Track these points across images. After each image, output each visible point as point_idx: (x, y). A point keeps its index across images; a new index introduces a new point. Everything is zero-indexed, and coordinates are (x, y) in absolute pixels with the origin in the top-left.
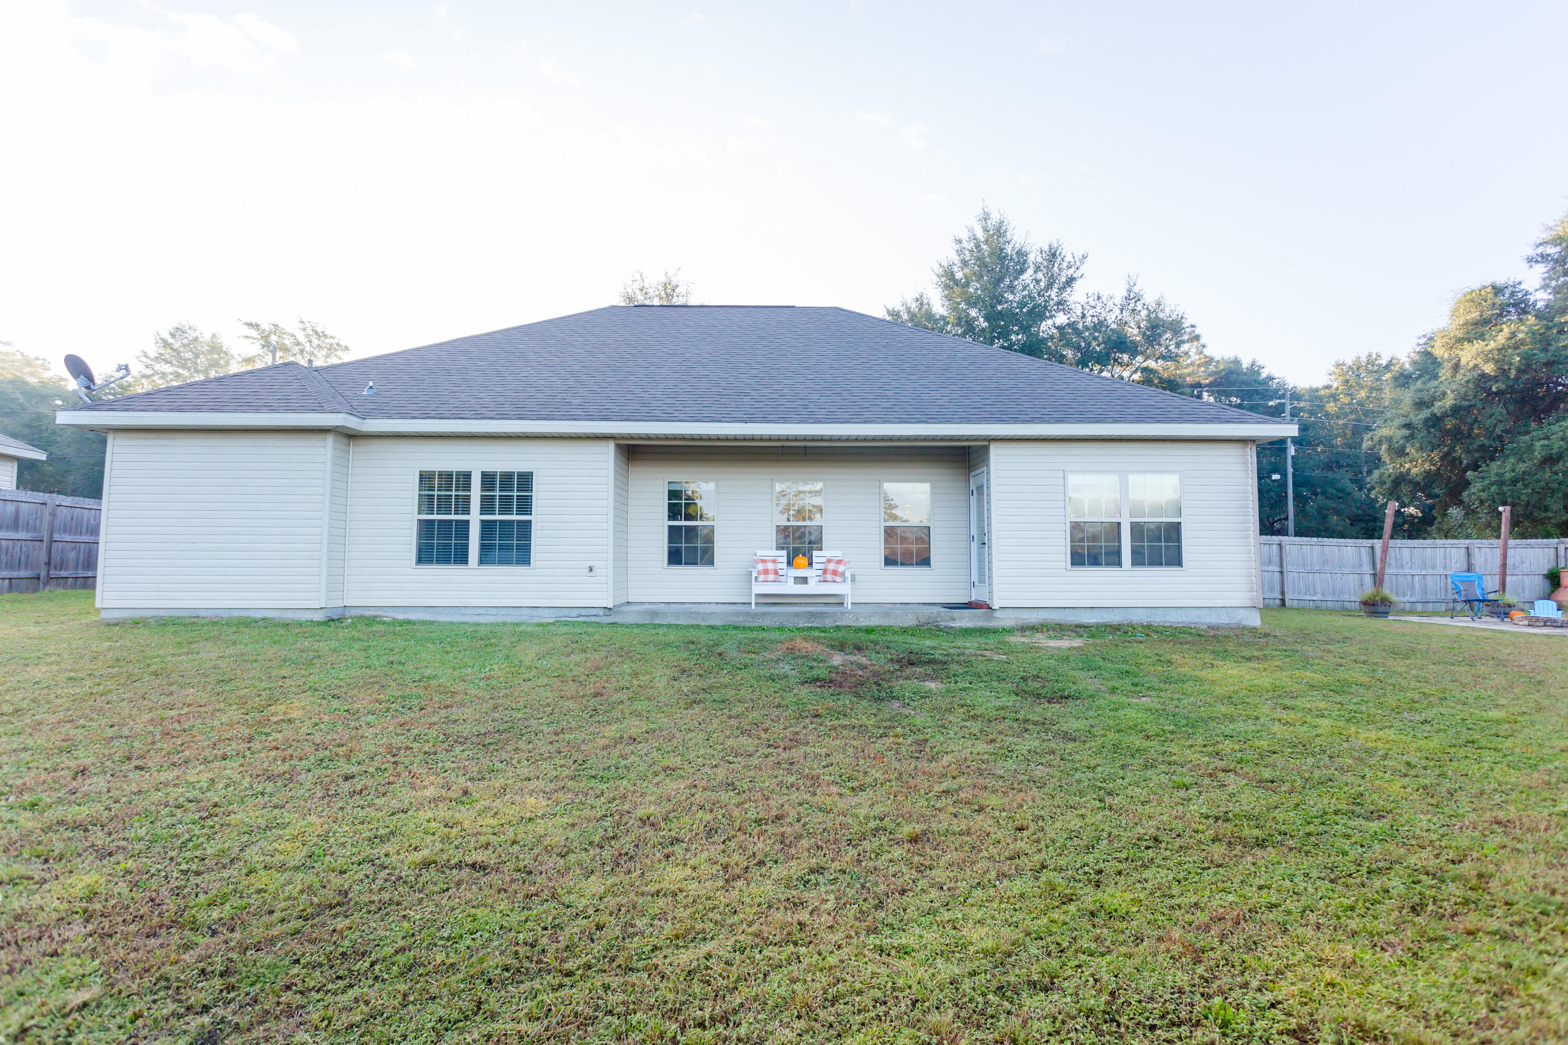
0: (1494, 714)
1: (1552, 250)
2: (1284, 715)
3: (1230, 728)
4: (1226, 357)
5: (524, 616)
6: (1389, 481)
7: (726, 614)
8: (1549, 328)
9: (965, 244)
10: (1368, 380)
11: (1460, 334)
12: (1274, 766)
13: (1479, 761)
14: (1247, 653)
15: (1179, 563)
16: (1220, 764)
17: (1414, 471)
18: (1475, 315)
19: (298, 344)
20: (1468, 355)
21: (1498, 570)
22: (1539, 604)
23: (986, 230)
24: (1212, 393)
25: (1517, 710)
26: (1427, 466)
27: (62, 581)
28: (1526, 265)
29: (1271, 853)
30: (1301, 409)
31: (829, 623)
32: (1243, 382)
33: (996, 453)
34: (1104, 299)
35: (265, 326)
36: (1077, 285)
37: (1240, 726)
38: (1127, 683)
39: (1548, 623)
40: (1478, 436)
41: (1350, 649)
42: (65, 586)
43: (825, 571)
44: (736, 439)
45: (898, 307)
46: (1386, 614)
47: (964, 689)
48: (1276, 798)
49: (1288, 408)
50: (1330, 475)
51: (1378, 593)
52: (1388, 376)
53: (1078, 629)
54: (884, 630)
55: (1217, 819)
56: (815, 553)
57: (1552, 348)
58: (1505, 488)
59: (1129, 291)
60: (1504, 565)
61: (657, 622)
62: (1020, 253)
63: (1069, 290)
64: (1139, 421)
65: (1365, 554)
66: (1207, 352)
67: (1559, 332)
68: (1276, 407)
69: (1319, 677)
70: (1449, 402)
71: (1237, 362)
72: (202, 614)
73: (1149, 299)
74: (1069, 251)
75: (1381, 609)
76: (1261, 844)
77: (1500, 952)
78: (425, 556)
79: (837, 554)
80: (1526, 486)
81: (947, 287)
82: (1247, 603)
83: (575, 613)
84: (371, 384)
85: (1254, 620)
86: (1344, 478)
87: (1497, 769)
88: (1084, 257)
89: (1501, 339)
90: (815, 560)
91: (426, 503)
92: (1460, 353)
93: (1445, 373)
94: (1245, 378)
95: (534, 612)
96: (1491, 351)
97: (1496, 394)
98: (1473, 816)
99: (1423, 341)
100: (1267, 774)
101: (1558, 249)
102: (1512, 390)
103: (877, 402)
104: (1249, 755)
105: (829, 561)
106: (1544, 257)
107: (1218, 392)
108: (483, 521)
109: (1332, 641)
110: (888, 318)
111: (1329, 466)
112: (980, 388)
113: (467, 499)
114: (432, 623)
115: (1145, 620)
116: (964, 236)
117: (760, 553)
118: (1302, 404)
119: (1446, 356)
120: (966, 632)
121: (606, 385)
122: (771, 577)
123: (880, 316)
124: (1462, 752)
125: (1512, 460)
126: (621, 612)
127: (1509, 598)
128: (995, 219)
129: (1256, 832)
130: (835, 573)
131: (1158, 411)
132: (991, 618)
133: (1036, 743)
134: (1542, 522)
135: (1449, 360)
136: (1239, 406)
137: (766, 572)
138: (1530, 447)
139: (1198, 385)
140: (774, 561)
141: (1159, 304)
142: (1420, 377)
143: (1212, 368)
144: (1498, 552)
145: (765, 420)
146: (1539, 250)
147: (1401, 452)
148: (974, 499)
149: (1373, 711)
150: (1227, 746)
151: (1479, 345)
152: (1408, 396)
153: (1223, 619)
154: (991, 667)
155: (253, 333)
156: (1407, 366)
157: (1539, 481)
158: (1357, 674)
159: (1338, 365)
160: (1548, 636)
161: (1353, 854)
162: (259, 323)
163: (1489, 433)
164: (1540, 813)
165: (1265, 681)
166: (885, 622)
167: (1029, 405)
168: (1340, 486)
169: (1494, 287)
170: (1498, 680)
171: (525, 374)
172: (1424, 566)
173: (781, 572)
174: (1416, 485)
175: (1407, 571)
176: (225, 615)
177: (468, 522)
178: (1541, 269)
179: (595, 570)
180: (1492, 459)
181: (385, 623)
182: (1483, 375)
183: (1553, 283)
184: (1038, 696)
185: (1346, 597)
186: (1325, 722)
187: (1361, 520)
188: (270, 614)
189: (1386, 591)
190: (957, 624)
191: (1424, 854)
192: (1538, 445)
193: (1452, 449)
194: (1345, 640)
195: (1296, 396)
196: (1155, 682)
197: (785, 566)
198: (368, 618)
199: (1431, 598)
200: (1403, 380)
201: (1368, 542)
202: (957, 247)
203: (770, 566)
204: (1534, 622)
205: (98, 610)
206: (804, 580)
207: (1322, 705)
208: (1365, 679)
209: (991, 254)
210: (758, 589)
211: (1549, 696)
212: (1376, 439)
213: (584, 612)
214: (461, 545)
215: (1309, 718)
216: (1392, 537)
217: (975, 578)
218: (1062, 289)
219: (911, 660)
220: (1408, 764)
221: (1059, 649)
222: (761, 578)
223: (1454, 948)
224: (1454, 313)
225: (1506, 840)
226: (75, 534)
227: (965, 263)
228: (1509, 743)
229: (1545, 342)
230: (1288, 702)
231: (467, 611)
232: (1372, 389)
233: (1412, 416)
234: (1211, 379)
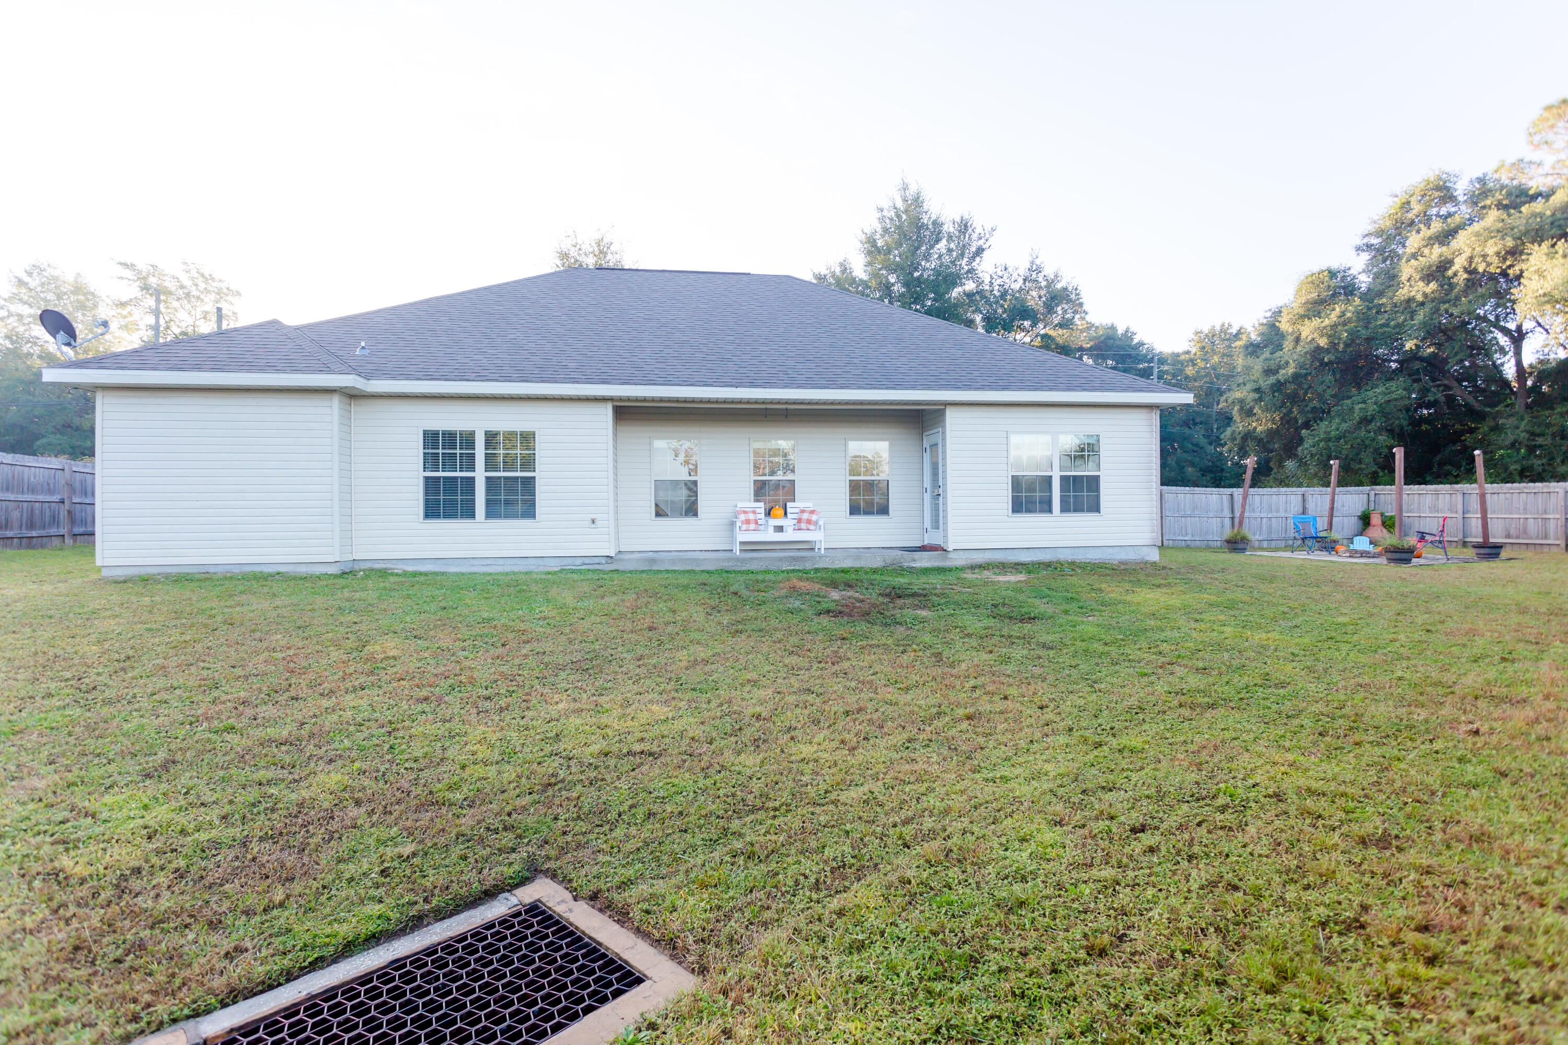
0: (1341, 619)
1: (1375, 241)
2: (1197, 625)
3: (1163, 636)
4: (1104, 323)
5: (530, 566)
6: (1239, 437)
7: (718, 560)
8: (1369, 309)
9: (886, 213)
10: (1221, 347)
11: (1302, 311)
12: (1203, 659)
13: (1338, 650)
14: (1156, 582)
15: (1098, 510)
16: (1163, 659)
17: (1259, 429)
18: (1314, 295)
19: (182, 287)
20: (1308, 330)
21: (1327, 513)
22: (1356, 539)
23: (905, 200)
24: (1090, 356)
25: (1356, 616)
26: (1270, 425)
27: (9, 542)
28: (1354, 253)
29: (1221, 711)
30: (1166, 372)
31: (808, 566)
32: (1118, 347)
33: (951, 415)
34: (1010, 270)
35: (142, 266)
36: (985, 254)
37: (1168, 634)
38: (1074, 606)
39: (1364, 554)
40: (1311, 400)
41: (1229, 577)
42: (11, 547)
43: (799, 521)
44: (725, 401)
45: (824, 272)
46: (1243, 550)
47: (952, 615)
48: (1211, 680)
49: (1156, 371)
50: (1187, 431)
51: (1239, 532)
52: (1238, 343)
53: (1017, 567)
54: (857, 571)
55: (1177, 693)
56: (789, 505)
57: (1372, 326)
58: (1331, 444)
59: (1032, 263)
60: (1332, 509)
61: (655, 568)
62: (935, 223)
63: (978, 259)
64: (1069, 389)
65: (1226, 499)
66: (1089, 318)
67: (1377, 313)
68: (1144, 369)
69: (1214, 598)
70: (1291, 370)
71: (1113, 328)
72: (212, 570)
73: (1049, 271)
74: (979, 224)
75: (1241, 546)
76: (1212, 706)
77: (1378, 751)
78: (432, 511)
79: (809, 505)
80: (1346, 443)
81: (869, 253)
82: (1149, 542)
83: (579, 561)
84: (363, 344)
85: (1154, 556)
86: (1198, 435)
87: (1352, 655)
88: (993, 230)
89: (1334, 317)
90: (789, 510)
91: (430, 461)
92: (1302, 328)
93: (1288, 344)
94: (1118, 343)
95: (540, 562)
96: (1325, 328)
97: (1327, 364)
98: (1343, 683)
99: (1269, 314)
100: (1200, 664)
101: (1380, 240)
102: (1339, 361)
103: (847, 369)
104: (1183, 652)
105: (803, 511)
106: (1369, 247)
107: (1097, 356)
108: (487, 478)
109: (1212, 572)
110: (814, 281)
111: (1186, 424)
112: (932, 357)
113: (473, 456)
114: (443, 573)
115: (1070, 558)
116: (886, 204)
117: (740, 505)
118: (1166, 368)
119: (1290, 330)
120: (926, 571)
121: (596, 349)
122: (752, 526)
123: (807, 279)
124: (1326, 645)
125: (1337, 420)
126: (622, 560)
127: (1335, 535)
128: (913, 190)
129: (1206, 699)
130: (809, 522)
131: (1083, 381)
132: (945, 558)
133: (1025, 652)
134: (1356, 472)
135: (1292, 334)
136: (1114, 368)
137: (748, 522)
138: (1351, 409)
139: (1081, 349)
140: (754, 512)
141: (1056, 276)
142: (1266, 346)
143: (1092, 333)
144: (1328, 498)
145: (752, 385)
146: (1366, 240)
147: (1249, 413)
148: (927, 457)
149: (1259, 621)
150: (1164, 647)
151: (1316, 322)
152: (1258, 365)
153: (1131, 556)
154: (965, 597)
155: (128, 273)
156: (1253, 337)
157: (1356, 438)
158: (1240, 595)
159: (1197, 333)
160: (1365, 564)
161: (1274, 707)
162: (135, 262)
163: (1320, 397)
164: (1384, 679)
165: (1176, 602)
166: (857, 564)
167: (976, 373)
168: (1195, 441)
169: (1330, 272)
170: (1339, 597)
171: (512, 336)
172: (1270, 510)
173: (760, 522)
174: (1260, 441)
175: (1257, 515)
176: (236, 570)
177: (473, 479)
178: (1365, 257)
179: (598, 523)
180: (1321, 420)
181: (397, 575)
182: (1318, 349)
183: (1375, 270)
184: (1011, 618)
185: (1210, 537)
186: (1228, 629)
187: (1211, 471)
188: (283, 569)
189: (1246, 531)
190: (917, 565)
191: (1319, 705)
192: (1357, 407)
193: (1291, 411)
194: (1223, 570)
195: (1162, 361)
196: (1094, 606)
197: (762, 516)
198: (380, 570)
199: (1274, 536)
200: (1253, 349)
201: (1228, 491)
202: (879, 215)
203: (751, 517)
204: (1354, 554)
205: (99, 569)
206: (780, 529)
207: (1222, 617)
208: (1245, 598)
209: (911, 224)
210: (742, 537)
211: (1375, 606)
212: (1230, 401)
213: (587, 561)
214: (467, 500)
215: (1215, 627)
216: (1252, 486)
217: (928, 523)
218: (973, 258)
219: (895, 594)
220: (1293, 654)
221: (1009, 582)
222: (744, 527)
223: (1349, 752)
224: (1298, 291)
225: (1367, 695)
226: (18, 493)
227: (886, 231)
228: (1356, 638)
229: (1364, 318)
230: (1198, 617)
231: (475, 562)
232: (1224, 355)
233: (1261, 382)
234: (1092, 343)
